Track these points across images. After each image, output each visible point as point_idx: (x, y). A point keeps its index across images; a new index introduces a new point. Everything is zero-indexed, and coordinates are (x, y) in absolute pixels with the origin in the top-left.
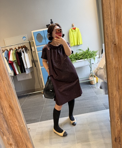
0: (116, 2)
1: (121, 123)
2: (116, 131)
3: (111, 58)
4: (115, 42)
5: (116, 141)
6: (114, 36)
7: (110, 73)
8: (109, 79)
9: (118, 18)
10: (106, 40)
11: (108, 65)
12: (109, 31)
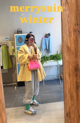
0: (69, 24)
1: (71, 102)
2: (68, 107)
3: (65, 55)
4: (68, 46)
5: (67, 116)
6: (68, 42)
7: (64, 64)
8: (64, 69)
9: (70, 32)
10: (63, 44)
11: (63, 59)
12: (65, 39)
